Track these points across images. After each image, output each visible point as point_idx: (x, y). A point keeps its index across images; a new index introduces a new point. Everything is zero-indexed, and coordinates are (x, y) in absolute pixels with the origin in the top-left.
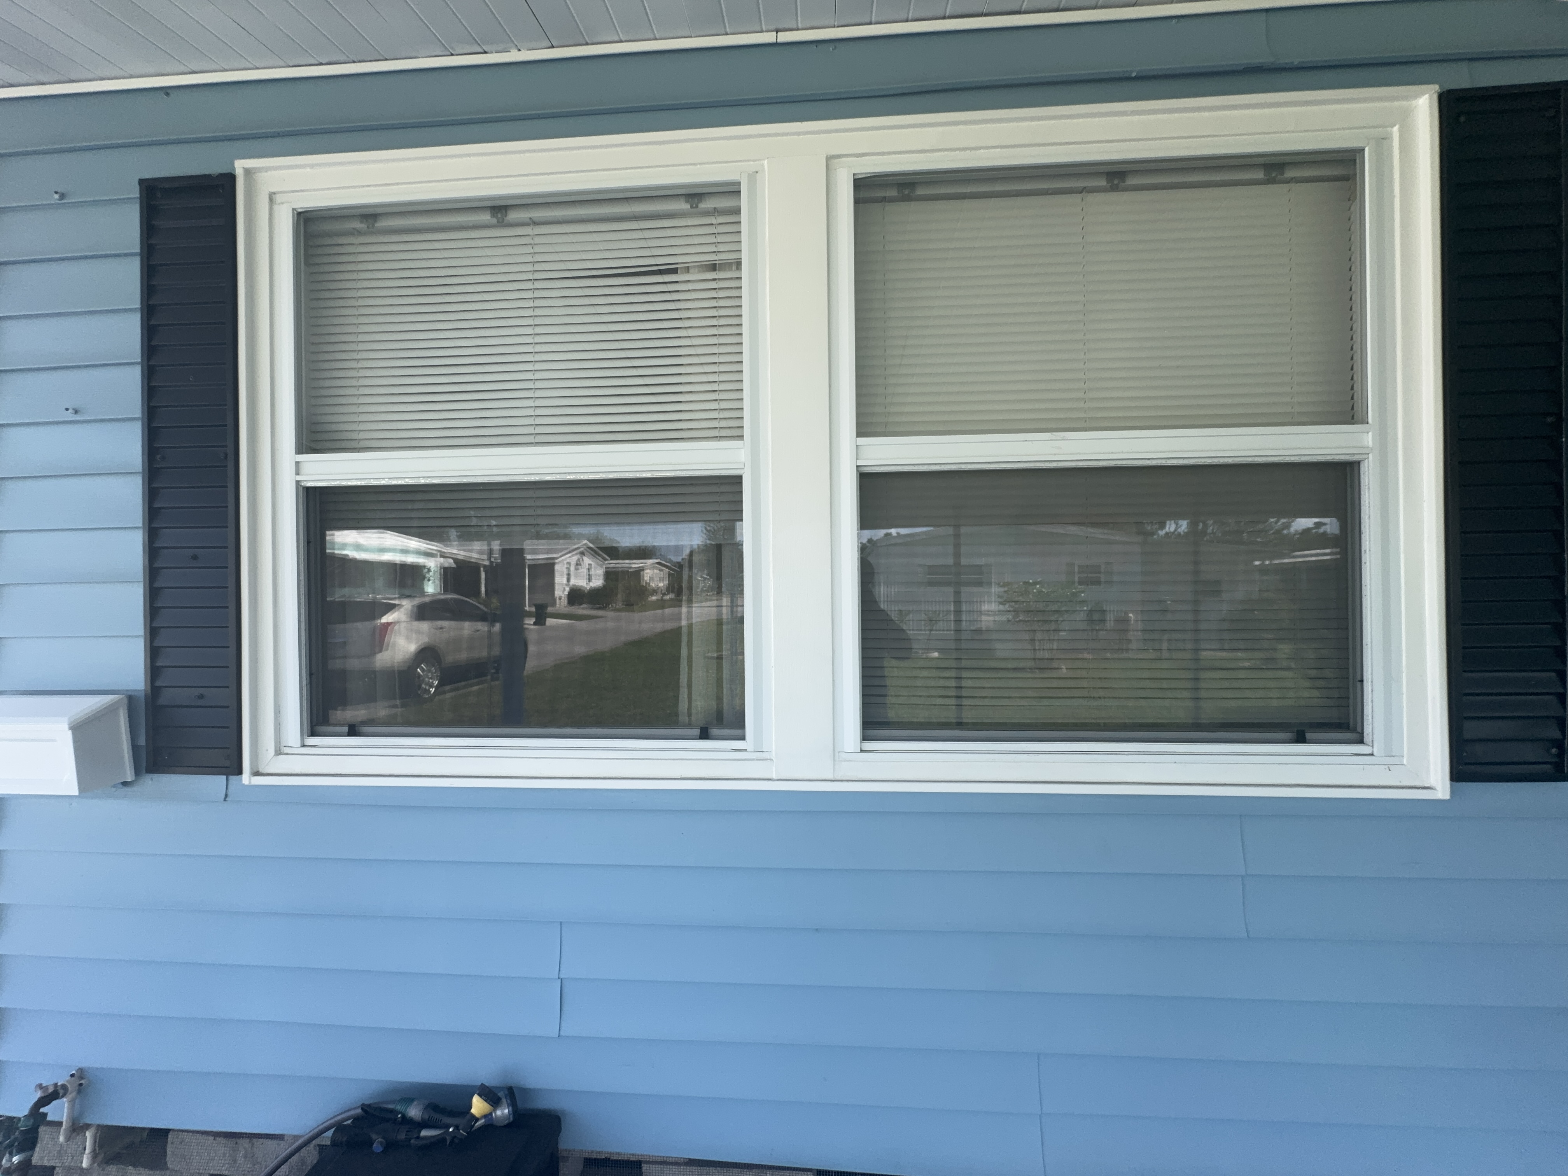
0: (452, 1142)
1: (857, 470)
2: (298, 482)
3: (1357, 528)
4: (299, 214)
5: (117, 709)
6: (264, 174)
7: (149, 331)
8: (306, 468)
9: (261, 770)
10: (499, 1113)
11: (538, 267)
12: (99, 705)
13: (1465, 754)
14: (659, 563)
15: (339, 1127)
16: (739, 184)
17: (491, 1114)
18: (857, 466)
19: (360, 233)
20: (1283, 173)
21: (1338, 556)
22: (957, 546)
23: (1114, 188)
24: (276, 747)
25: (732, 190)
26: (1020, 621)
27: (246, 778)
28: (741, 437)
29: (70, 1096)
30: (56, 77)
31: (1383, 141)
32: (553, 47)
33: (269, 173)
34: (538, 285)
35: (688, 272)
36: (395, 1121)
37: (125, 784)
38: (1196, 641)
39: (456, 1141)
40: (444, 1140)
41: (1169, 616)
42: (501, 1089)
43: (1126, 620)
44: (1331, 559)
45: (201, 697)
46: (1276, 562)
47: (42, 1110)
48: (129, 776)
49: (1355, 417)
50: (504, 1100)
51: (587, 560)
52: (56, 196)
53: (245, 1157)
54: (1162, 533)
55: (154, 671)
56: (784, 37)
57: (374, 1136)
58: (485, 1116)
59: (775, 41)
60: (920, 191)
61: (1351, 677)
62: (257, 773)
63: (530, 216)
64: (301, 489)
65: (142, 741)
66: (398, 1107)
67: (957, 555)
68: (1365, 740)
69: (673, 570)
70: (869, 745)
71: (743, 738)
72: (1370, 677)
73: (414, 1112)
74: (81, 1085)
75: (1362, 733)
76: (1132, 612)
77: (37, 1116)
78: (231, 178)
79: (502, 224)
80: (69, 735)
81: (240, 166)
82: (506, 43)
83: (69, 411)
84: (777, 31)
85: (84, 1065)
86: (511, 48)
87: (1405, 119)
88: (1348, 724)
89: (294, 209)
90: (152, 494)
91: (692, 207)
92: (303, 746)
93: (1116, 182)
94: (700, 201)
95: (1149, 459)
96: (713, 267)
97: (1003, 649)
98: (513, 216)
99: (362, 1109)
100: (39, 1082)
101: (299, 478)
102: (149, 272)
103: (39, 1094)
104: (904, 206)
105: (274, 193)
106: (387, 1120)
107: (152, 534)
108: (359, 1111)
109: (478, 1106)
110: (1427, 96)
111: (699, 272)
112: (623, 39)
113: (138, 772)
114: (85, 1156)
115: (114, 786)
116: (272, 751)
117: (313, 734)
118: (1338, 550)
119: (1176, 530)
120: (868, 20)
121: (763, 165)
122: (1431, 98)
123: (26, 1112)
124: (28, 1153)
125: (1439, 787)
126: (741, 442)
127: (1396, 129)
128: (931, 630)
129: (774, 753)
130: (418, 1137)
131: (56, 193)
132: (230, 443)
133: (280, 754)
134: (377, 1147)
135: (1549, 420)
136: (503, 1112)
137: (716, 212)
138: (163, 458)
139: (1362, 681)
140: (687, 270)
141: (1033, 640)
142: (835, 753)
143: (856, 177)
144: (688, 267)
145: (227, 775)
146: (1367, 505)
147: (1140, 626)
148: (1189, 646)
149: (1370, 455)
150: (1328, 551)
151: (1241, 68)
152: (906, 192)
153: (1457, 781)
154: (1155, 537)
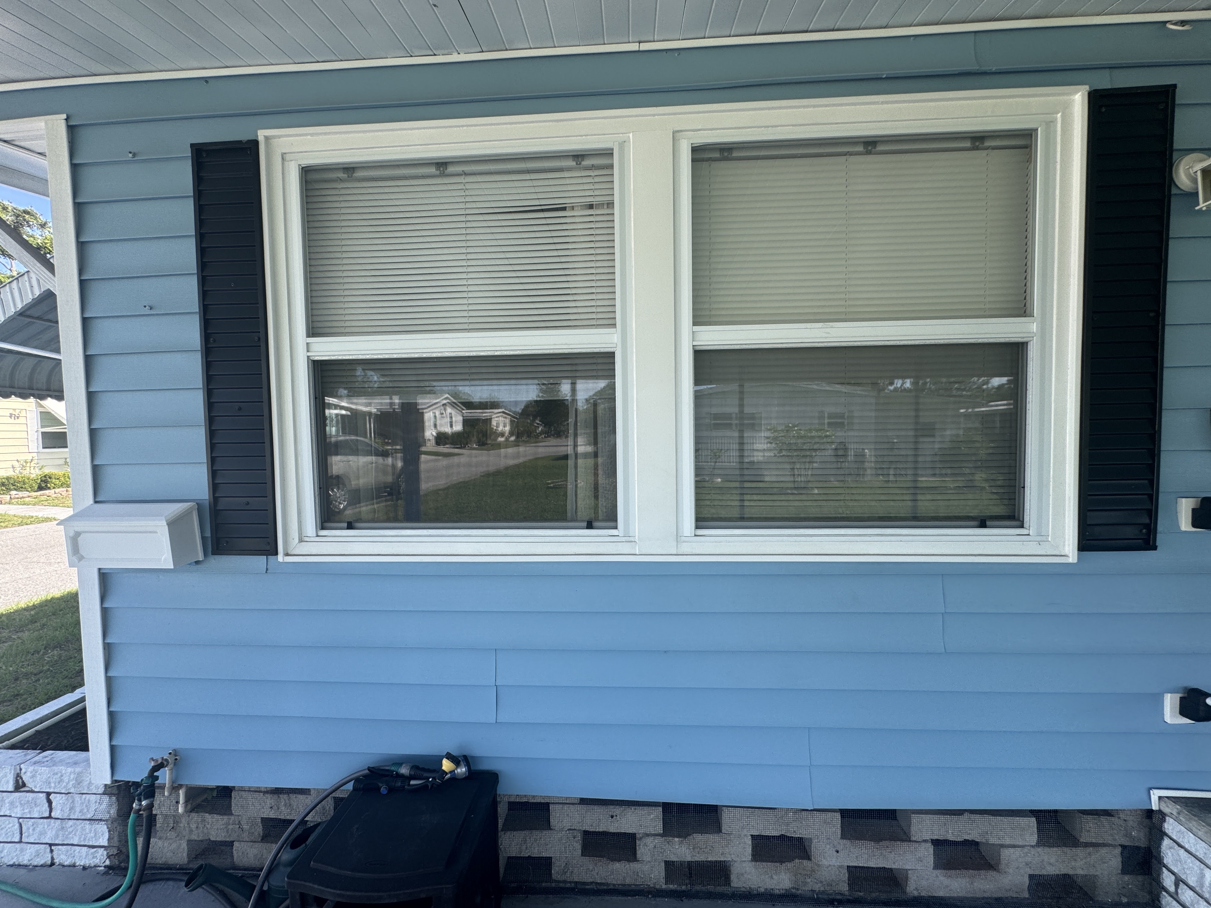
0: (432, 786)
1: (693, 349)
2: (308, 357)
3: (1025, 386)
4: (303, 168)
5: (192, 511)
6: (276, 140)
7: (202, 252)
8: (314, 347)
9: (290, 552)
10: (459, 770)
11: (468, 205)
12: (181, 509)
13: (1087, 533)
14: (503, 412)
15: (357, 780)
16: (612, 149)
17: (454, 771)
18: (693, 346)
19: (342, 180)
20: (983, 143)
21: (1012, 407)
22: (741, 399)
23: (869, 153)
24: (299, 537)
25: (608, 153)
26: (784, 456)
27: (280, 558)
28: (614, 325)
29: (171, 766)
30: (128, 69)
31: (1050, 124)
32: (483, 52)
33: (282, 139)
34: (469, 218)
35: (573, 209)
36: (392, 776)
37: (197, 562)
38: (916, 468)
39: (434, 785)
40: (427, 786)
41: (896, 452)
42: (459, 756)
43: (864, 455)
44: (1007, 409)
45: (248, 503)
46: (977, 410)
47: (155, 774)
48: (201, 557)
49: (1027, 311)
50: (462, 763)
51: (449, 410)
52: (130, 155)
53: (285, 805)
54: (891, 388)
55: (214, 487)
56: (644, 47)
57: (380, 785)
58: (451, 772)
59: (638, 49)
60: (735, 154)
61: (1017, 485)
62: (287, 555)
63: (463, 169)
64: (310, 362)
65: (208, 534)
66: (393, 768)
67: (741, 406)
68: (1025, 526)
69: (514, 417)
70: (700, 532)
71: (616, 528)
72: (1029, 484)
73: (404, 770)
74: (176, 759)
75: (1023, 521)
76: (867, 449)
77: (152, 776)
78: (254, 144)
79: (443, 175)
80: (166, 529)
81: (261, 135)
82: (450, 48)
83: (147, 308)
84: (640, 42)
85: (177, 746)
86: (453, 52)
87: (1066, 108)
88: (1014, 516)
89: (299, 165)
90: (208, 365)
91: (577, 164)
92: (318, 536)
93: (870, 148)
94: (583, 160)
95: (888, 341)
96: (591, 207)
97: (770, 476)
98: (451, 169)
99: (369, 770)
100: (151, 757)
101: (309, 354)
102: (200, 210)
103: (153, 764)
104: (723, 164)
105: (285, 153)
106: (387, 776)
107: (209, 393)
108: (367, 771)
109: (447, 765)
110: (1080, 93)
111: (581, 209)
112: (532, 47)
113: (205, 555)
114: (180, 805)
115: (190, 564)
116: (297, 540)
117: (323, 528)
118: (1012, 402)
119: (902, 385)
120: (703, 36)
121: (629, 137)
122: (1083, 95)
123: (146, 775)
124: (152, 799)
125: (1070, 555)
126: (612, 330)
127: (1059, 115)
128: (716, 462)
129: (637, 537)
130: (409, 785)
131: (130, 153)
132: (262, 330)
133: (302, 541)
134: (384, 790)
135: (1152, 314)
136: (462, 770)
137: (593, 167)
138: (215, 341)
139: (1024, 487)
140: (573, 208)
141: (793, 469)
142: (678, 537)
143: (693, 146)
144: (573, 206)
145: (267, 555)
146: (1031, 371)
147: (873, 459)
148: (910, 472)
149: (1035, 338)
150: (1005, 402)
151: (957, 73)
152: (726, 154)
153: (1082, 551)
154: (886, 391)
